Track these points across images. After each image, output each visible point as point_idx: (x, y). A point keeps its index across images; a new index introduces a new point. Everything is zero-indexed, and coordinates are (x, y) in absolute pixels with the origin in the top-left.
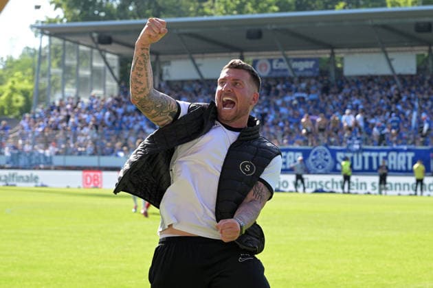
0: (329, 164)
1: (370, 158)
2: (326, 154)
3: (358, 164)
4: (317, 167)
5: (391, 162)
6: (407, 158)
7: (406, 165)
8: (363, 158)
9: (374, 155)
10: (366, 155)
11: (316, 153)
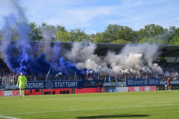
0: (52, 86)
1: (65, 84)
2: (51, 83)
3: (61, 85)
4: (49, 87)
5: (71, 85)
6: (76, 83)
7: (76, 85)
8: (63, 84)
9: (66, 83)
10: (64, 83)
11: (48, 83)
